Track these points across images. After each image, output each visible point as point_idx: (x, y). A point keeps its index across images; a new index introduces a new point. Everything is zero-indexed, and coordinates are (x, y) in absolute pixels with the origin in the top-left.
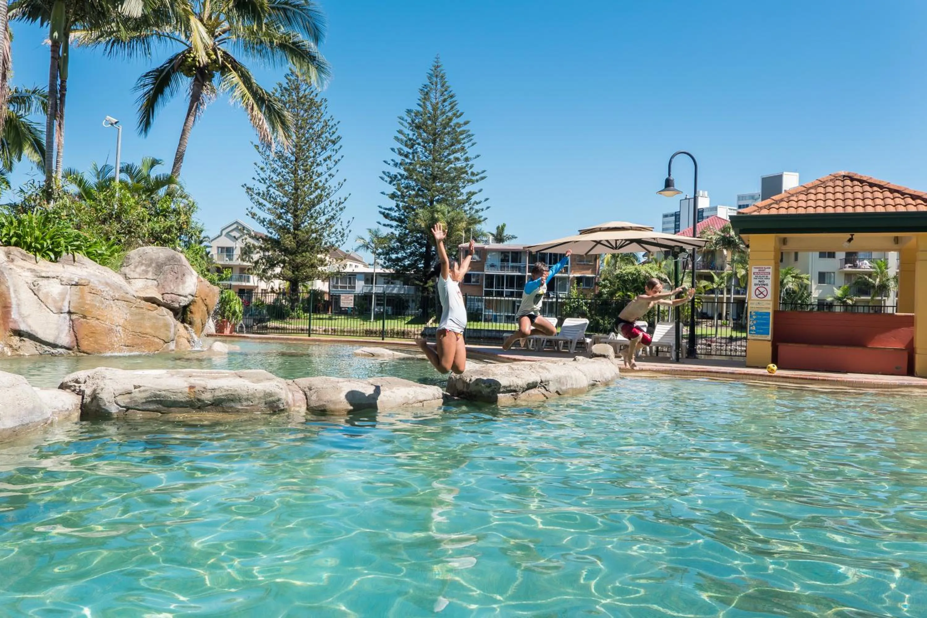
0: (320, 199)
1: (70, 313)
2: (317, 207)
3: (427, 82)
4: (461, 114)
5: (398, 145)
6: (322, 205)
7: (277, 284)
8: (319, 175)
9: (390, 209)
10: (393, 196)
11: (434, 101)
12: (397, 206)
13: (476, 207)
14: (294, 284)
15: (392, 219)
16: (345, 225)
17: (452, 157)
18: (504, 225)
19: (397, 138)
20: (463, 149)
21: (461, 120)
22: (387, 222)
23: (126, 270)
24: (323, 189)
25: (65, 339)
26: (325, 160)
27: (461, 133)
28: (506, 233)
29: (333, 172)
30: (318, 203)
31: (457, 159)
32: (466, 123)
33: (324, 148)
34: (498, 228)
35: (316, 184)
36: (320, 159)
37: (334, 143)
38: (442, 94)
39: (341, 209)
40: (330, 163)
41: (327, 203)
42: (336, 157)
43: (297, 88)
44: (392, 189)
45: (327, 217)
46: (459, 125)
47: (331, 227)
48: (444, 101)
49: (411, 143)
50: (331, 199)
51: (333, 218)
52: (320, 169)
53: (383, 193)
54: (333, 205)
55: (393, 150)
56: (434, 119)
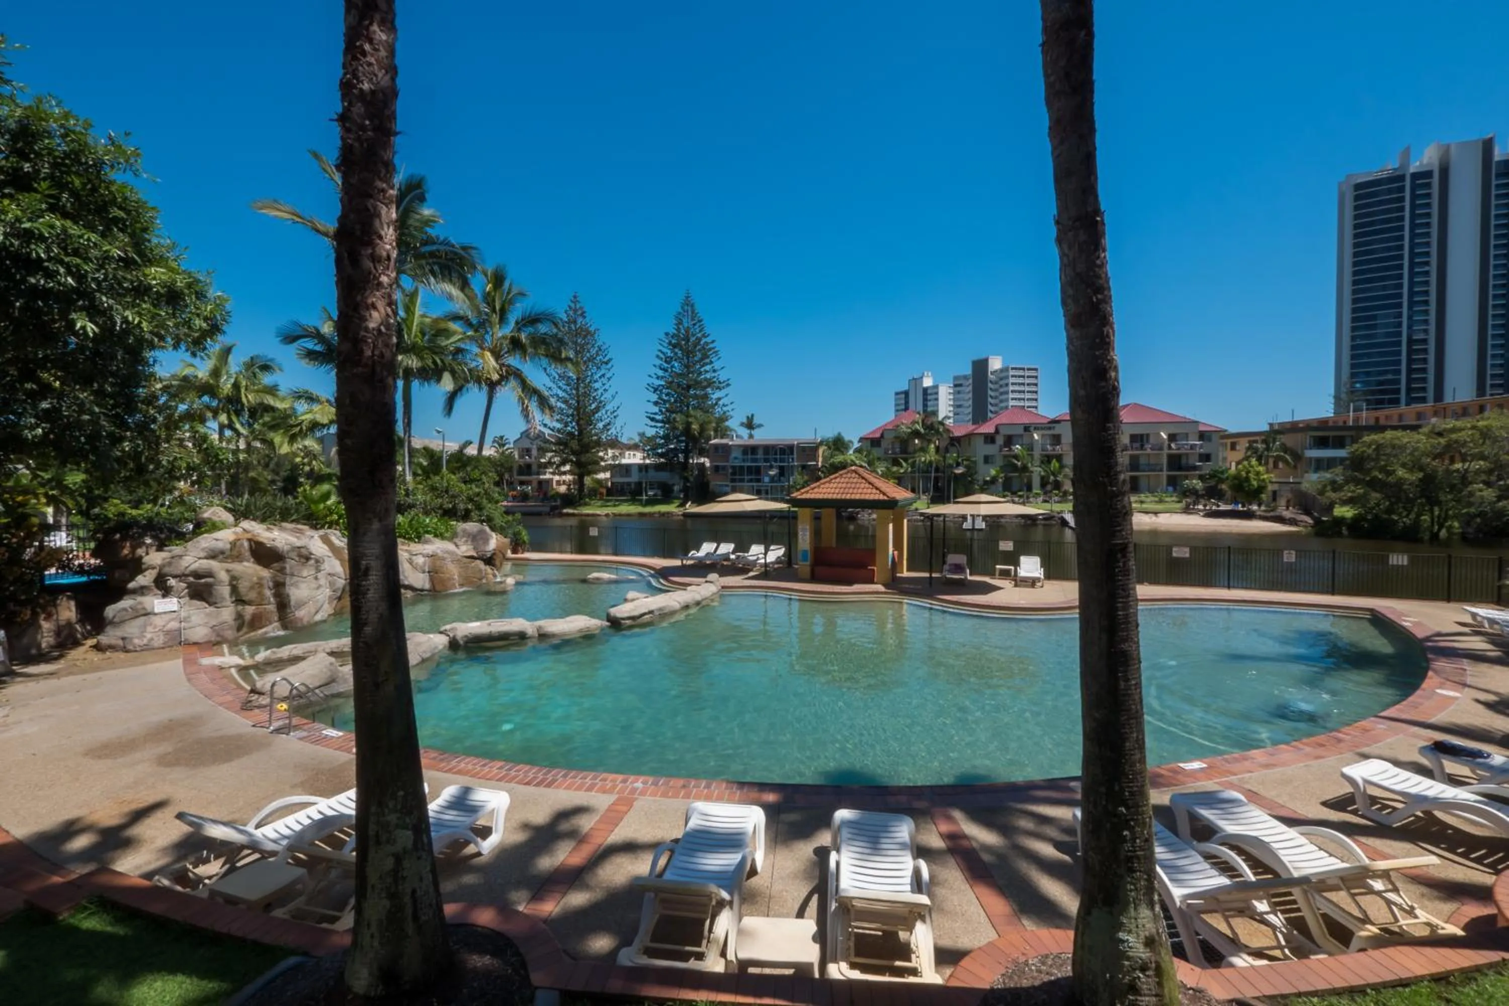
0: (597, 409)
1: (429, 572)
2: (596, 415)
3: (680, 310)
4: (708, 335)
5: (658, 362)
6: (600, 414)
7: (568, 478)
8: (596, 390)
9: (656, 414)
10: (656, 403)
11: (686, 325)
12: (660, 411)
13: (725, 409)
14: (581, 477)
15: (657, 421)
16: (618, 430)
17: (702, 370)
18: (752, 415)
19: (658, 356)
20: (711, 362)
21: (708, 340)
22: (653, 424)
23: (456, 540)
24: (601, 402)
25: (427, 586)
26: (600, 377)
27: (710, 349)
28: (756, 421)
29: (606, 387)
30: (597, 412)
31: (706, 372)
32: (713, 342)
33: (599, 368)
34: (748, 417)
35: (594, 397)
36: (596, 377)
37: (606, 363)
38: (693, 320)
39: (615, 417)
40: (604, 380)
41: (604, 412)
42: (608, 375)
43: (575, 322)
44: (655, 397)
45: (603, 423)
46: (707, 343)
47: (608, 430)
48: (694, 325)
49: (668, 360)
50: (607, 408)
51: (609, 424)
52: (596, 385)
53: (649, 401)
54: (609, 413)
55: (655, 366)
56: (687, 340)
